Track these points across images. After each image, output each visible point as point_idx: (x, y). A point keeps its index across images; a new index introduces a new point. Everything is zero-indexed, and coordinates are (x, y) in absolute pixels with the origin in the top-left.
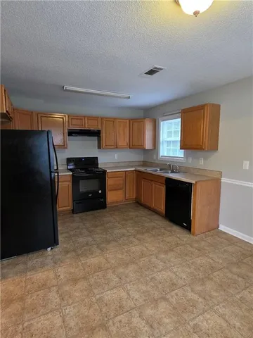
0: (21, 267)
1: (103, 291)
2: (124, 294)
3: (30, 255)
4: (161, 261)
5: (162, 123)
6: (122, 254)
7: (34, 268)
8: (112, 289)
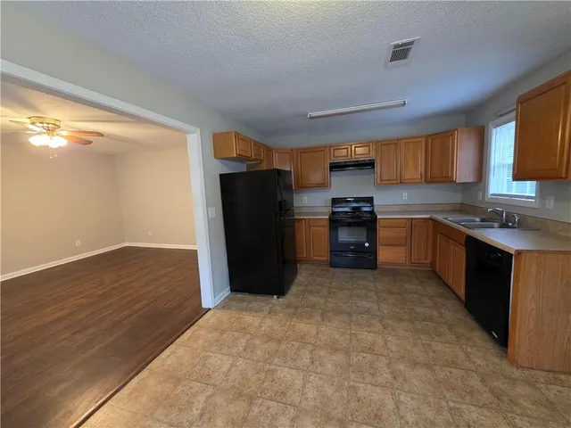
0: (244, 304)
1: (282, 364)
2: (298, 382)
3: (259, 297)
4: (391, 373)
5: (494, 130)
6: (343, 334)
7: (251, 310)
8: (293, 369)
